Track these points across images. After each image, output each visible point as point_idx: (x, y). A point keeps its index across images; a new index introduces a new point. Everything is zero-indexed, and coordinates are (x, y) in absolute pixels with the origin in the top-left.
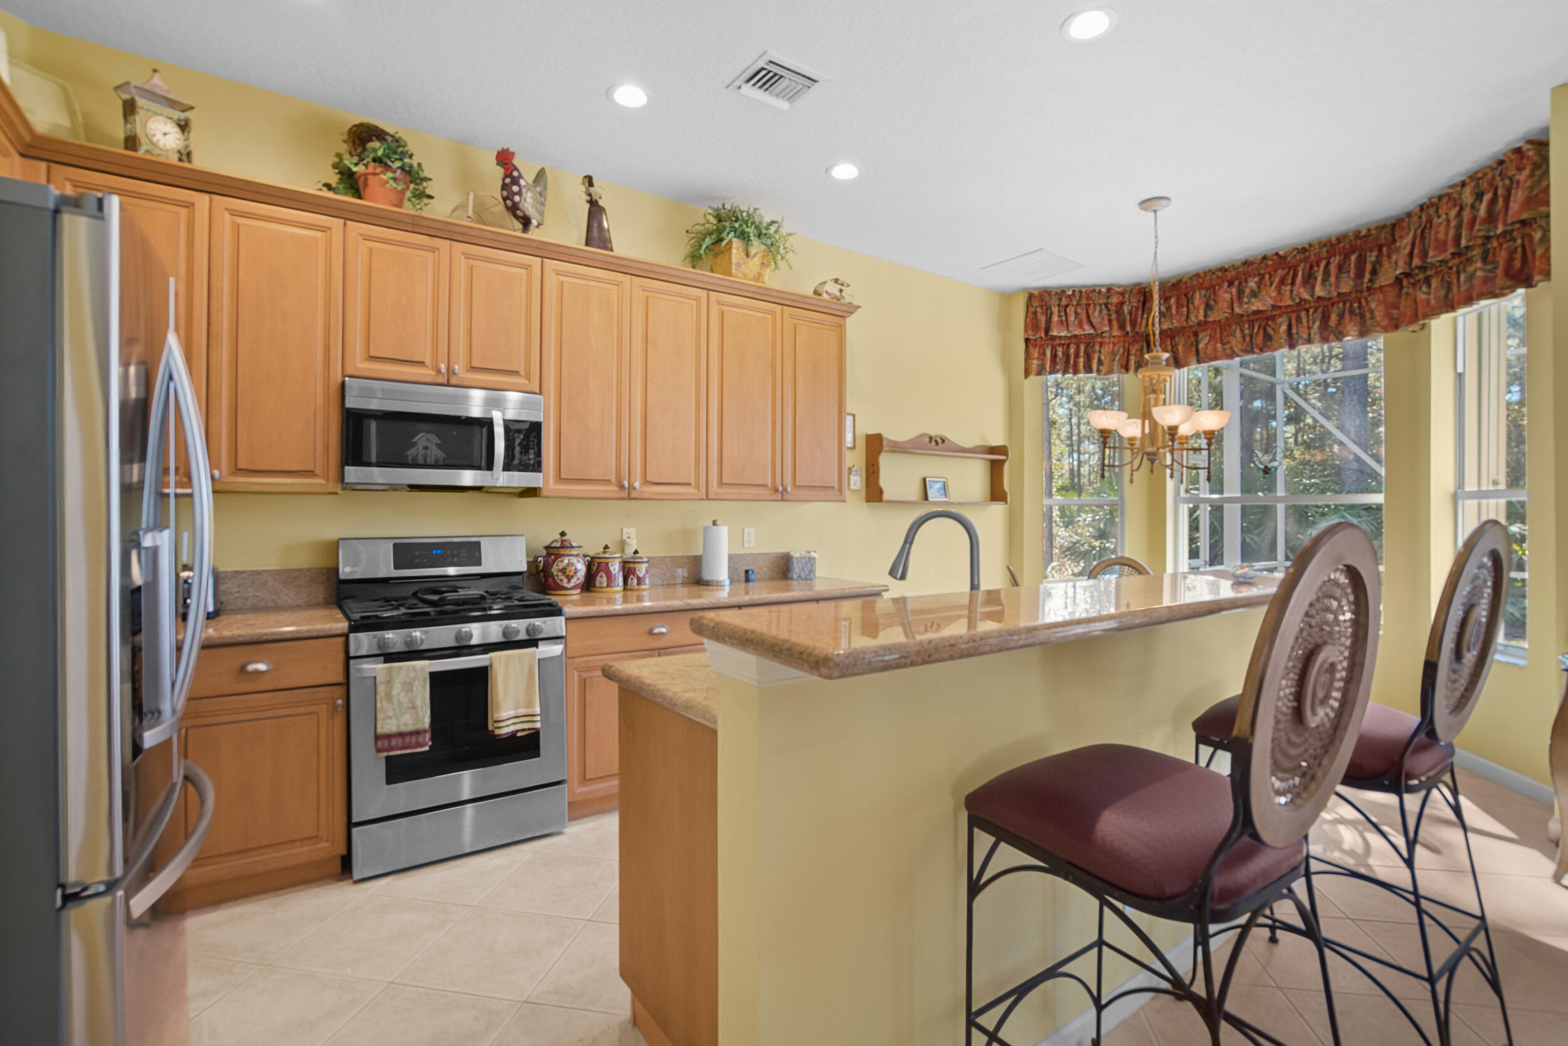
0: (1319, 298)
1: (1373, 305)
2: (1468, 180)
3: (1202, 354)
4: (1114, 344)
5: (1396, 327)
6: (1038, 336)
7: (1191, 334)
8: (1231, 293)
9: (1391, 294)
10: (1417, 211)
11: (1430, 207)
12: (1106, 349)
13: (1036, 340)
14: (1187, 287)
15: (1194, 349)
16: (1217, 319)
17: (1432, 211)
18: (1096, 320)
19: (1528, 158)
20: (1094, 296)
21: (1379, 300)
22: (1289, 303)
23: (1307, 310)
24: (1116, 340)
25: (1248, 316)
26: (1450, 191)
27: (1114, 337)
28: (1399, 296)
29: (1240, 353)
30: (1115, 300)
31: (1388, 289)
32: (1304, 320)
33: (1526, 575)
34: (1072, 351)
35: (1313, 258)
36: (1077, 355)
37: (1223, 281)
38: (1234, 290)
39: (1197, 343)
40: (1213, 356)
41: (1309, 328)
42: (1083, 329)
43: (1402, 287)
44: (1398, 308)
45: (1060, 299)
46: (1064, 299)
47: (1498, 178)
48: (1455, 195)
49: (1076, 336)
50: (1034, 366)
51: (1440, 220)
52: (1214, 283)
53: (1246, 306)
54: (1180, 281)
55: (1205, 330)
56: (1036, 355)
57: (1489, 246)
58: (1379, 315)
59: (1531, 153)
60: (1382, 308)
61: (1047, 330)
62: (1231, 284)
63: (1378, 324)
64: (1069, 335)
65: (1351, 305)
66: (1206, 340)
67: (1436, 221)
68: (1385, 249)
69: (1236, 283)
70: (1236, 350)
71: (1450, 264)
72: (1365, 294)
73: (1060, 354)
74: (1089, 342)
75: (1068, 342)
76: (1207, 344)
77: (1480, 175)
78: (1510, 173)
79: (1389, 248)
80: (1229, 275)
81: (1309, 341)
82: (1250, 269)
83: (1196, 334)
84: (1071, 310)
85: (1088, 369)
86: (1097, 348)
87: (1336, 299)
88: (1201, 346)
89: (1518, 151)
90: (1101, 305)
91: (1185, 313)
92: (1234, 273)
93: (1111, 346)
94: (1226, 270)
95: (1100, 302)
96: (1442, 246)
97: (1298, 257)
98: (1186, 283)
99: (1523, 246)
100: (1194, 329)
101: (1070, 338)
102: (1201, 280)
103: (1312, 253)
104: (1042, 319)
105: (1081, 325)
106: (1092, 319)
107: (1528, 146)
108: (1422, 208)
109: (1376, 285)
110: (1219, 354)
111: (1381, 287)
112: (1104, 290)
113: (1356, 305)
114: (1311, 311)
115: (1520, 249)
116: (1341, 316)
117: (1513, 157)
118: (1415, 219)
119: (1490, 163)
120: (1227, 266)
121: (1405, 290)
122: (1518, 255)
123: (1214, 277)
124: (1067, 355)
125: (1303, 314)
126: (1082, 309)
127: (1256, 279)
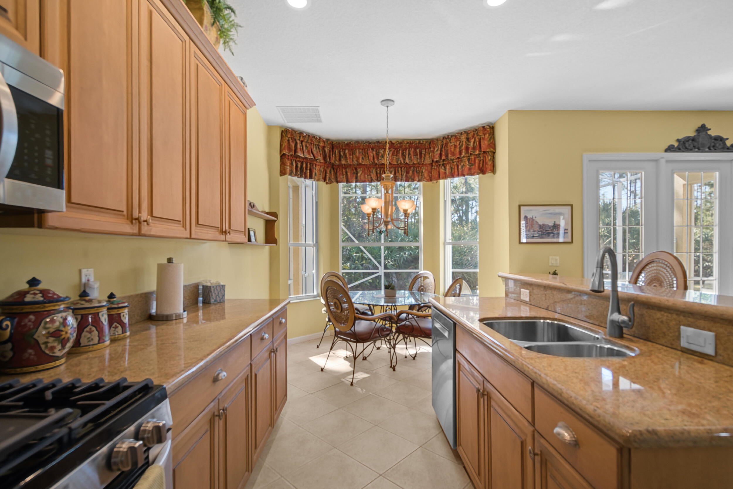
0: (407, 163)
1: (424, 171)
2: (463, 133)
3: (359, 178)
4: (321, 167)
5: (431, 180)
6: (291, 153)
7: (354, 168)
8: (373, 154)
9: (429, 167)
10: (441, 138)
11: (447, 139)
12: (318, 168)
13: (288, 156)
14: (353, 146)
15: (355, 175)
16: (366, 164)
17: (448, 140)
18: (315, 153)
19: (488, 131)
20: (314, 140)
21: (425, 169)
22: (395, 163)
23: (401, 168)
24: (321, 164)
25: (379, 165)
26: (457, 135)
27: (321, 163)
28: (432, 169)
29: (375, 181)
30: (322, 144)
31: (428, 165)
32: (400, 171)
33: (478, 270)
34: (304, 165)
35: (404, 147)
36: (306, 169)
37: (369, 148)
38: (374, 153)
39: (357, 174)
40: (364, 180)
41: (402, 175)
42: (310, 156)
43: (432, 166)
44: (431, 173)
45: (300, 137)
46: (301, 137)
47: (476, 135)
48: (458, 137)
49: (305, 158)
50: (288, 170)
51: (452, 144)
52: (365, 147)
53: (380, 161)
54: (350, 143)
55: (360, 168)
56: (289, 164)
57: (470, 157)
58: (426, 175)
59: (488, 130)
60: (427, 172)
61: (296, 151)
62: (372, 149)
63: (425, 178)
64: (303, 157)
65: (416, 169)
66: (361, 172)
67: (449, 144)
68: (427, 150)
69: (375, 150)
70: (373, 179)
71: (454, 161)
72: (421, 166)
73: (299, 166)
74: (312, 162)
75: (302, 160)
76: (361, 174)
77: (469, 132)
78: (480, 134)
79: (428, 150)
80: (372, 145)
81: (401, 180)
82: (380, 145)
83: (356, 169)
84: (304, 144)
85: (311, 177)
86: (314, 166)
87: (411, 165)
88: (359, 175)
89: (484, 127)
90: (316, 145)
91: (352, 158)
92: (373, 145)
93: (319, 167)
94: (370, 143)
95: (316, 143)
96: (453, 154)
97: (398, 145)
98: (352, 144)
99: (483, 160)
100: (355, 166)
101: (303, 158)
102: (359, 145)
103: (404, 145)
104: (293, 145)
105: (309, 154)
106: (313, 151)
107: (488, 127)
108: (444, 138)
109: (425, 163)
110: (367, 180)
111: (426, 164)
112: (318, 138)
113: (418, 169)
114: (403, 168)
115: (482, 161)
116: (413, 171)
117: (482, 129)
118: (440, 142)
119: (472, 129)
120: (371, 142)
121: (433, 167)
122: (481, 163)
123: (365, 145)
124: (302, 167)
125: (399, 169)
126: (309, 145)
127: (383, 150)
